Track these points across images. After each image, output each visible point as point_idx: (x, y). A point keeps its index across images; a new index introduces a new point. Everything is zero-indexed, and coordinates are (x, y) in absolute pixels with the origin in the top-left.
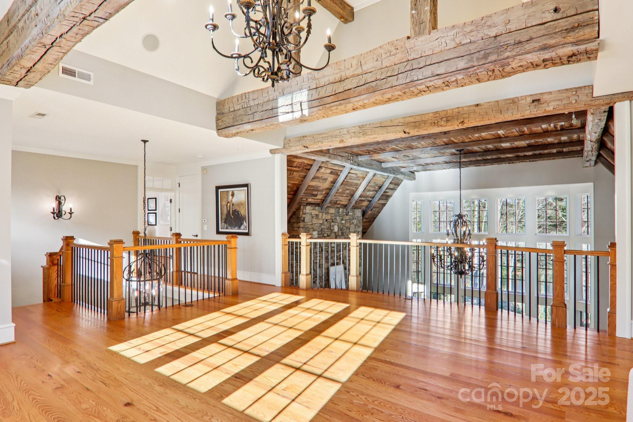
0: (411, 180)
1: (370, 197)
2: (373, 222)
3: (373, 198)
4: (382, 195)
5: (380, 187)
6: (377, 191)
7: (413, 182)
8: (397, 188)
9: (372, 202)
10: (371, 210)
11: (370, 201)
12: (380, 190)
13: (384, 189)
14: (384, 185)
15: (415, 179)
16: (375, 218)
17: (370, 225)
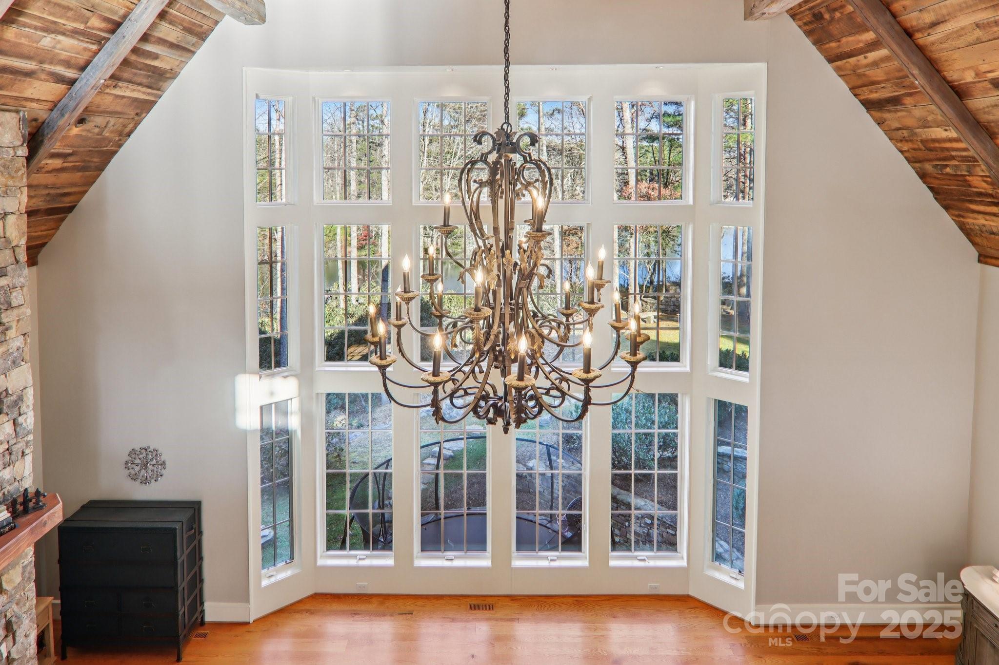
0: (249, 22)
1: (67, 64)
2: (101, 168)
3: (83, 69)
4: (126, 62)
5: (115, 26)
6: (101, 42)
7: (255, 29)
8: (197, 46)
9: (77, 85)
10: (81, 121)
11: (72, 82)
12: (114, 38)
13: (131, 33)
14: (133, 16)
15: (263, 20)
16: (107, 156)
17: (90, 182)
